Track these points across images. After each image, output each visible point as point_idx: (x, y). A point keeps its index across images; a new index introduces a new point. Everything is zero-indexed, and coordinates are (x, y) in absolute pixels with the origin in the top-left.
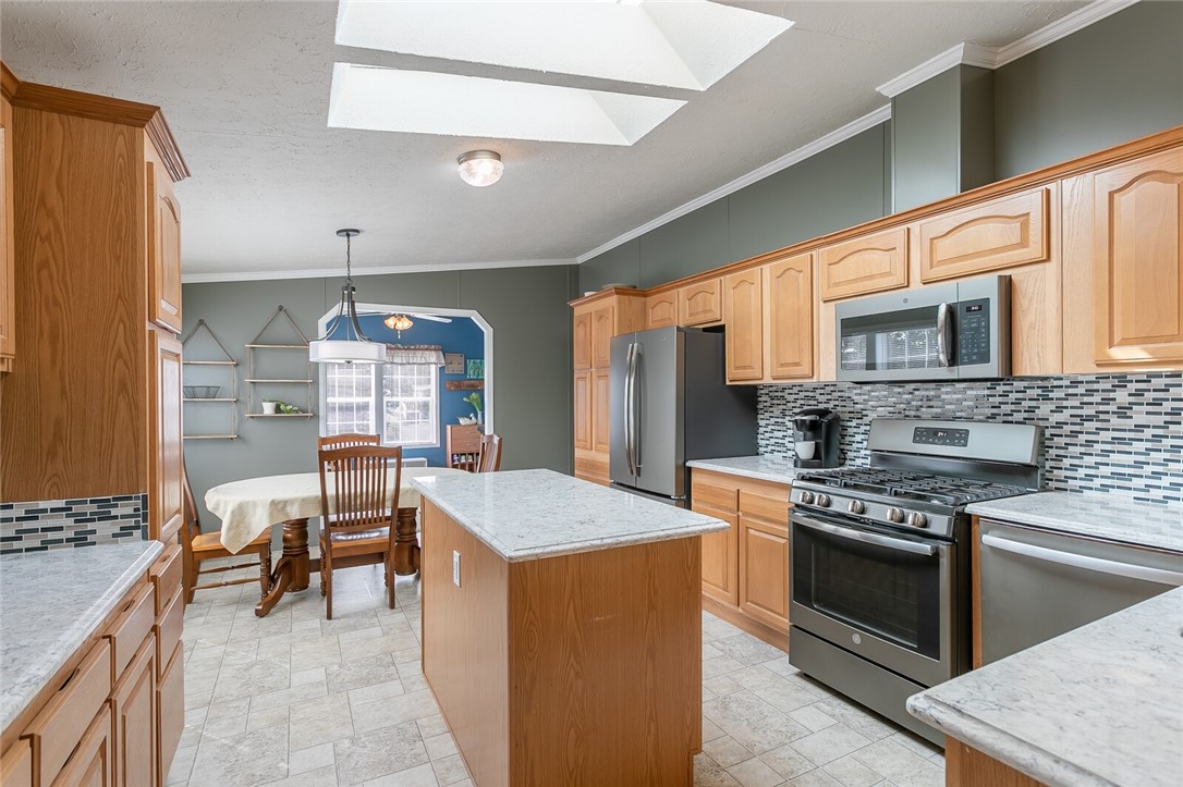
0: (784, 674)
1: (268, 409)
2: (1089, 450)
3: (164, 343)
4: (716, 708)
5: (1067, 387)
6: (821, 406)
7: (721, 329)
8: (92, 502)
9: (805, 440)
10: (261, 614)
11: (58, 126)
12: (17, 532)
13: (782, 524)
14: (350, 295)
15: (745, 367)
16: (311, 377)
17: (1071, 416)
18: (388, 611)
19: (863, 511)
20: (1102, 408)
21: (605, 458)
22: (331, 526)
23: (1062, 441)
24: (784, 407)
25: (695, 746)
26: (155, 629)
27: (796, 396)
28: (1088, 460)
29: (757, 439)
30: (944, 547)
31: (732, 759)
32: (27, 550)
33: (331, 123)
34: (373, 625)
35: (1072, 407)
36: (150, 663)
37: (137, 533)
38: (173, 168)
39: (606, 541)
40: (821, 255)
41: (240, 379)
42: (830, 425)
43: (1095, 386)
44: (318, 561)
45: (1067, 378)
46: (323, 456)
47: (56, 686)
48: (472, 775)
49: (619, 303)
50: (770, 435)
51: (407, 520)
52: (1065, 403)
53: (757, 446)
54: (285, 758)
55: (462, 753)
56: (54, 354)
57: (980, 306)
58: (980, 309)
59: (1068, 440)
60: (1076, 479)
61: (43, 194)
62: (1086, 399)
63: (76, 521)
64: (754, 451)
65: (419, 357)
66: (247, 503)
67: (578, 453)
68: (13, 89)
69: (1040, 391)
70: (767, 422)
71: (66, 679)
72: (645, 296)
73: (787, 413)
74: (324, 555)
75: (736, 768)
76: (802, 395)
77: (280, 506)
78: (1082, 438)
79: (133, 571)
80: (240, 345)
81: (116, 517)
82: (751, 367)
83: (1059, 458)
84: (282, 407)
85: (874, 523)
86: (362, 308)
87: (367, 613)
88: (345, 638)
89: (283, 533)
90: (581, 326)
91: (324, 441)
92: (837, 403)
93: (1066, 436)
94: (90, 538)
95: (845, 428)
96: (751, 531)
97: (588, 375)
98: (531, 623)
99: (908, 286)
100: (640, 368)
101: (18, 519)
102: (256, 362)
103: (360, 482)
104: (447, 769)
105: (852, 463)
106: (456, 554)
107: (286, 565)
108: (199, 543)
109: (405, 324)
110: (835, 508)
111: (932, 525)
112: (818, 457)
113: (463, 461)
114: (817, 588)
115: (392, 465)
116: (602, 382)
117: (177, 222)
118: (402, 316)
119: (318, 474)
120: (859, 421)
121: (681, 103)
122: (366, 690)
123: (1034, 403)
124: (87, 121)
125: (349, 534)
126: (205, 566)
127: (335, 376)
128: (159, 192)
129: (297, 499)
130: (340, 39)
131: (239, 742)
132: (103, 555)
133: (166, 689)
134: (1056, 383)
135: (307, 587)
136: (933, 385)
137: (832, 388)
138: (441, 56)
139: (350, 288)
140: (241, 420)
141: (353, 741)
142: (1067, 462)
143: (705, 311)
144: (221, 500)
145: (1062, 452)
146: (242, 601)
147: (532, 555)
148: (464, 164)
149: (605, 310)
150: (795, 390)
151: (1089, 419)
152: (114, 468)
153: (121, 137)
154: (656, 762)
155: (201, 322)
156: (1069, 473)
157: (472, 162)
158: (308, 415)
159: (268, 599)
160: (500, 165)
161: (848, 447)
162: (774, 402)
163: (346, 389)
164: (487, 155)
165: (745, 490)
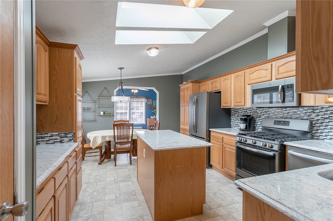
0: (234, 188)
1: (102, 113)
2: (326, 128)
3: (79, 98)
4: (213, 194)
5: (320, 109)
6: (249, 114)
7: (220, 92)
8: (63, 133)
9: (243, 123)
10: (99, 164)
11: (57, 51)
12: (49, 139)
13: (234, 146)
14: (121, 85)
15: (226, 103)
16: (112, 105)
17: (321, 118)
18: (130, 165)
19: (255, 143)
20: (330, 115)
21: (188, 128)
22: (116, 143)
23: (318, 125)
24: (238, 114)
25: (203, 201)
26: (76, 162)
27: (242, 111)
28: (327, 131)
29: (231, 123)
30: (277, 154)
31: (215, 207)
32: (51, 143)
33: (116, 44)
34: (126, 168)
35: (321, 115)
36: (75, 170)
37: (73, 141)
38: (80, 57)
39: (178, 147)
40: (248, 71)
41: (95, 106)
42: (250, 119)
43: (328, 109)
44: (113, 152)
45: (320, 106)
46: (114, 125)
47: (58, 169)
48: (147, 204)
49: (192, 85)
50: (234, 122)
51: (135, 142)
52: (319, 114)
53: (231, 125)
54: (104, 196)
55: (145, 199)
56: (56, 101)
57: (291, 86)
58: (291, 87)
59: (320, 125)
60: (322, 136)
61: (54, 65)
62: (325, 113)
63: (60, 138)
64: (229, 126)
65: (140, 100)
66: (97, 136)
67: (181, 126)
68: (49, 43)
69: (312, 110)
70: (234, 118)
71: (60, 169)
72: (200, 83)
73: (239, 116)
74: (114, 150)
75: (216, 209)
76: (243, 111)
77: (104, 137)
78: (324, 124)
79: (72, 149)
80: (95, 97)
81: (68, 137)
82: (228, 103)
83: (317, 130)
84: (105, 113)
85: (259, 147)
86: (124, 87)
87: (124, 166)
88: (119, 171)
89: (105, 144)
90: (182, 91)
91: (115, 122)
92: (253, 113)
93: (320, 123)
94: (63, 141)
95: (255, 120)
96: (226, 148)
97: (184, 105)
98: (160, 166)
99: (271, 80)
100: (197, 103)
101: (49, 137)
102: (99, 101)
103: (123, 132)
104: (141, 202)
105: (257, 130)
106: (144, 150)
107: (105, 152)
108: (85, 146)
109: (136, 91)
110: (248, 142)
111: (274, 147)
112: (247, 128)
113: (152, 128)
114: (243, 164)
115: (131, 128)
116: (187, 107)
117: (81, 70)
118: (135, 89)
119: (113, 130)
120: (259, 118)
121: (205, 32)
122: (124, 183)
123: (310, 114)
124: (63, 49)
125: (120, 145)
126: (87, 152)
127: (119, 105)
128: (78, 63)
129: (108, 136)
130: (117, 25)
131: (94, 192)
132: (65, 145)
133: (78, 176)
134: (317, 108)
135: (110, 158)
136: (281, 108)
137: (252, 109)
138: (141, 27)
139: (121, 82)
140: (96, 116)
141: (120, 194)
142: (320, 131)
143: (216, 87)
144: (91, 136)
145: (318, 128)
146: (95, 161)
147: (160, 149)
148: (149, 51)
149: (189, 87)
150: (241, 109)
151: (327, 118)
152: (68, 126)
153: (70, 52)
154: (193, 204)
155: (86, 92)
156: (320, 134)
157: (150, 50)
158: (111, 115)
159: (101, 160)
160: (158, 51)
161: (256, 126)
162: (235, 113)
163: (121, 108)
164: (154, 48)
165: (225, 137)
